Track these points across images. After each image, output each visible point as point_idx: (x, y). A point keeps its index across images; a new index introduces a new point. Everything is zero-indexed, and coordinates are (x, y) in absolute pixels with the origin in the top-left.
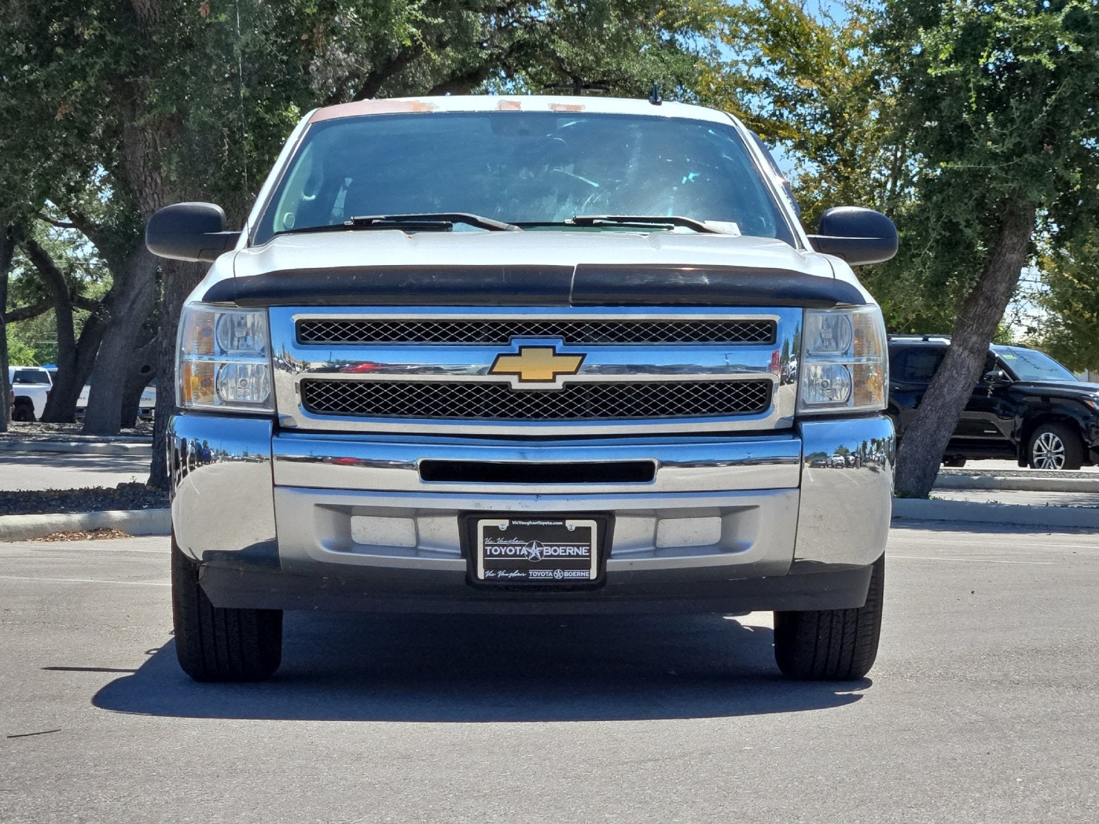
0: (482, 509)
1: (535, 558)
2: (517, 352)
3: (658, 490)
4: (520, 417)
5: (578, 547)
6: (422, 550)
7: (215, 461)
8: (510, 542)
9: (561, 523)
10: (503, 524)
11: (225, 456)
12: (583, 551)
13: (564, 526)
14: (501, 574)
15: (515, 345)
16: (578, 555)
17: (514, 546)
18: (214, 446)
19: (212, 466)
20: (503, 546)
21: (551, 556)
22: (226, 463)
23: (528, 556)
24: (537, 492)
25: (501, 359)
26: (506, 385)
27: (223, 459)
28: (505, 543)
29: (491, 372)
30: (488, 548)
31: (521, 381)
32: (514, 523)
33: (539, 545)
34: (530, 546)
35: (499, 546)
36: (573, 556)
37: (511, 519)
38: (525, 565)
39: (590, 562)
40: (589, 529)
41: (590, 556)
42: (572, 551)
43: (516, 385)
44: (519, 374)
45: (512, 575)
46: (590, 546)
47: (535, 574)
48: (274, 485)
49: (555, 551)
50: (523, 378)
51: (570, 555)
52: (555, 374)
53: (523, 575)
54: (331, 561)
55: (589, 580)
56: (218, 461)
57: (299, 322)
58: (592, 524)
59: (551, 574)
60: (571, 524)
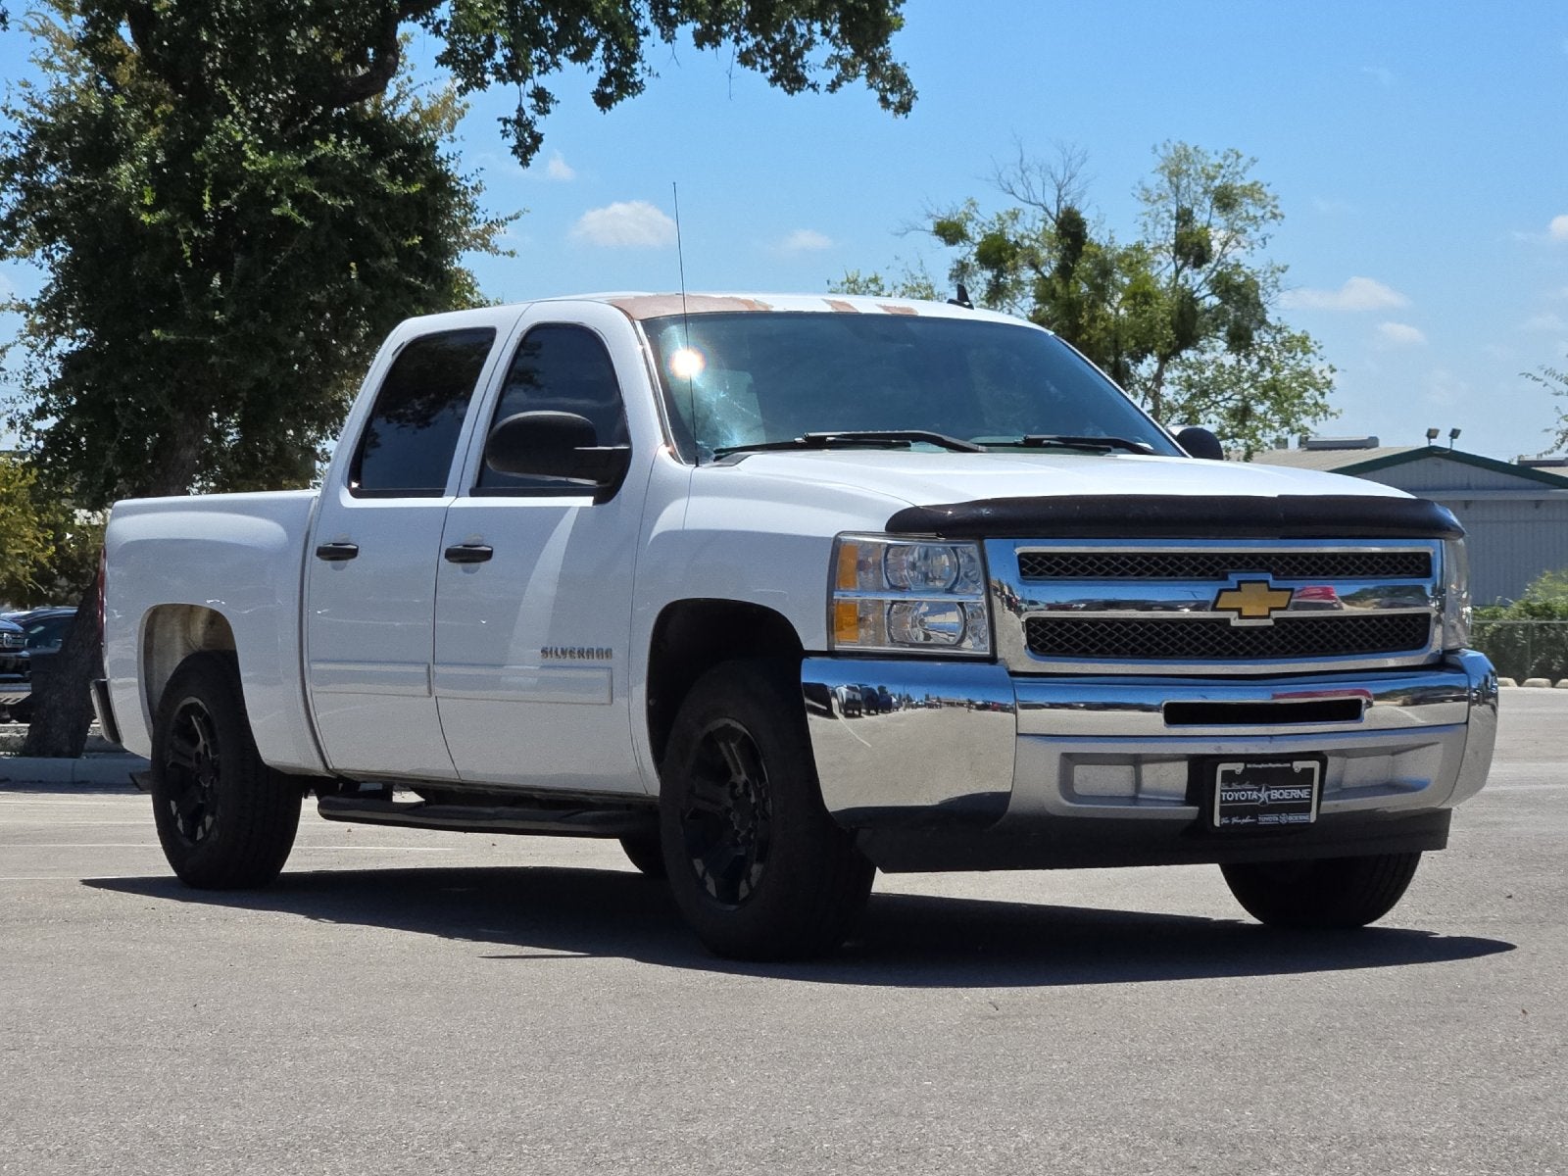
0: (1223, 753)
1: (1264, 802)
2: (1235, 587)
3: (1365, 728)
4: (1234, 656)
5: (1301, 789)
6: (1141, 799)
7: (897, 709)
8: (1243, 786)
9: (1289, 765)
10: (1238, 767)
11: (909, 703)
12: (1304, 794)
13: (1291, 769)
14: (1235, 820)
15: (1233, 579)
16: (1300, 798)
17: (1245, 790)
18: (894, 691)
19: (893, 714)
20: (1237, 791)
21: (1278, 800)
22: (910, 711)
23: (1258, 801)
24: (1270, 733)
25: (1224, 594)
26: (1227, 621)
27: (907, 707)
28: (1239, 787)
29: (1214, 609)
30: (1224, 794)
31: (1241, 617)
32: (1249, 766)
33: (1268, 789)
34: (1259, 790)
35: (1232, 791)
36: (1296, 799)
37: (1246, 763)
38: (1255, 810)
39: (1310, 805)
40: (1313, 769)
41: (1311, 799)
42: (1296, 793)
43: (1235, 622)
44: (1239, 610)
45: (1246, 821)
46: (1311, 788)
47: (1266, 819)
48: (1018, 734)
49: (1281, 794)
50: (1244, 614)
51: (1294, 799)
52: (1271, 609)
53: (1253, 821)
54: (1071, 814)
55: (1309, 824)
56: (901, 709)
57: (1021, 555)
58: (1315, 765)
59: (1277, 819)
60: (1298, 766)
